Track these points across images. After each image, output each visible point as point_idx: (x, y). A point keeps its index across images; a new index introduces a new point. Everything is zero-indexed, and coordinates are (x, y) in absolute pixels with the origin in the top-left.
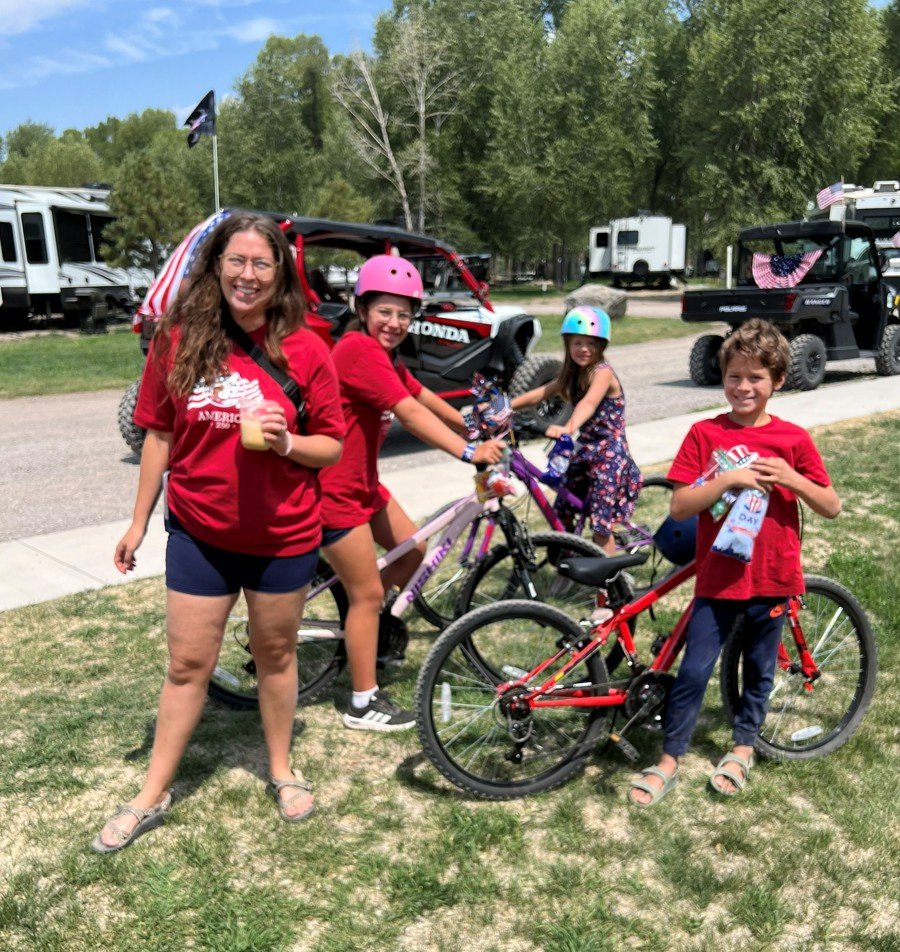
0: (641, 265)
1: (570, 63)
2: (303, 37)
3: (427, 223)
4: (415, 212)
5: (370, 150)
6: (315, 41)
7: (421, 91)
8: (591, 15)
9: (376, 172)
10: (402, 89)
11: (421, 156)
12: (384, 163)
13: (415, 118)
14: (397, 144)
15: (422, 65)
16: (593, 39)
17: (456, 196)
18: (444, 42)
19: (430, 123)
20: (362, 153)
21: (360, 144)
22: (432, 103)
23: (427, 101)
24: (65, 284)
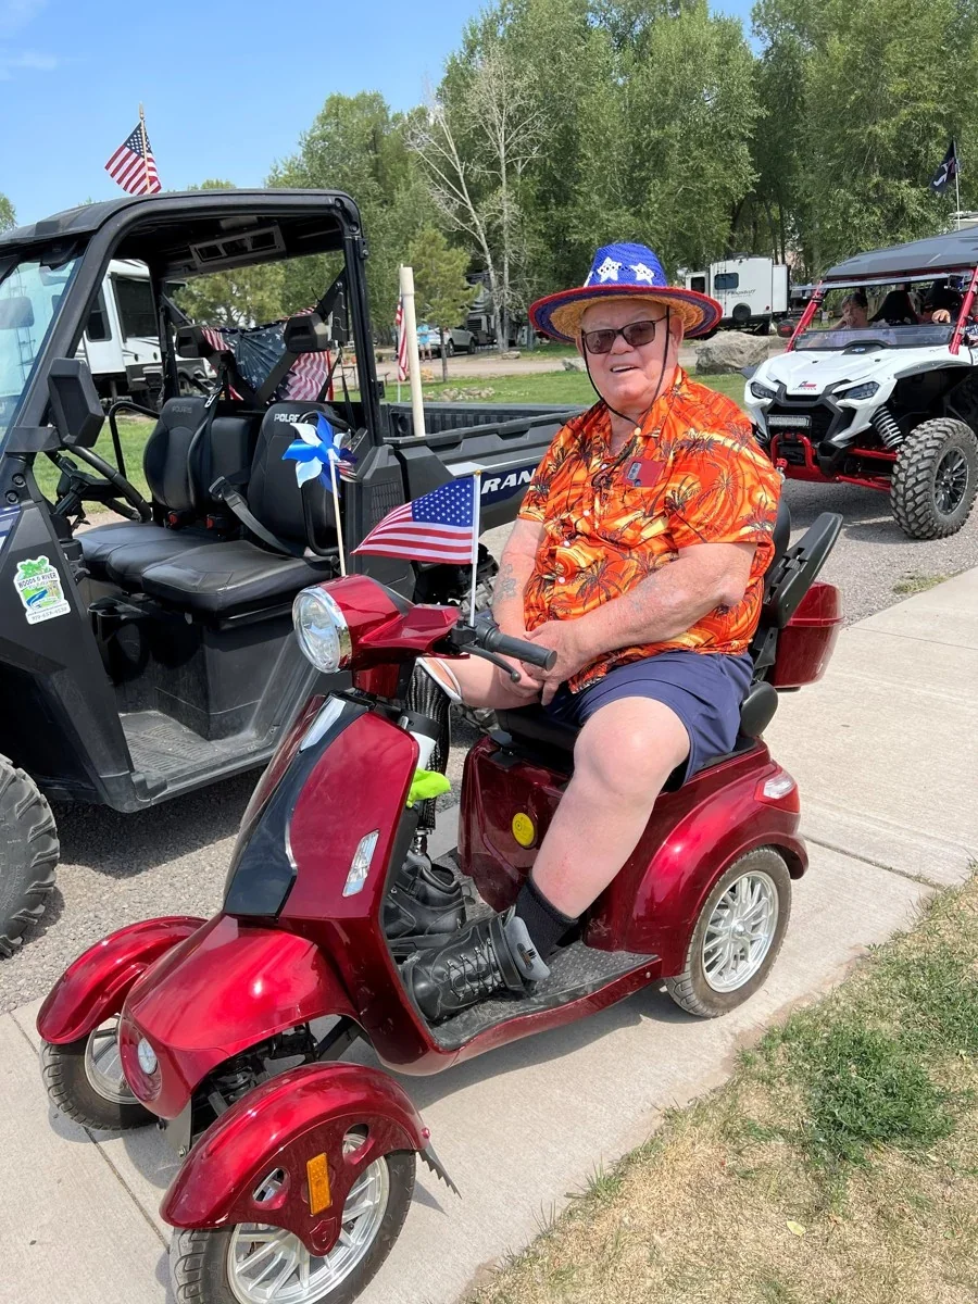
0: (741, 309)
1: (665, 93)
2: (364, 95)
3: (511, 278)
4: (498, 265)
5: (448, 202)
6: (376, 99)
7: (501, 135)
8: (687, 41)
9: (457, 224)
10: (480, 133)
11: (504, 204)
12: (463, 214)
13: (494, 164)
14: (477, 194)
15: (501, 106)
16: (690, 66)
17: (541, 245)
18: (525, 79)
19: (510, 168)
20: (441, 205)
21: (438, 197)
22: (514, 147)
23: (507, 147)
24: (131, 361)
